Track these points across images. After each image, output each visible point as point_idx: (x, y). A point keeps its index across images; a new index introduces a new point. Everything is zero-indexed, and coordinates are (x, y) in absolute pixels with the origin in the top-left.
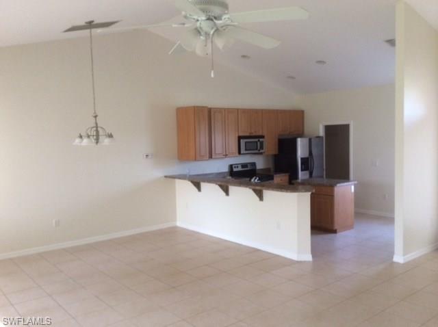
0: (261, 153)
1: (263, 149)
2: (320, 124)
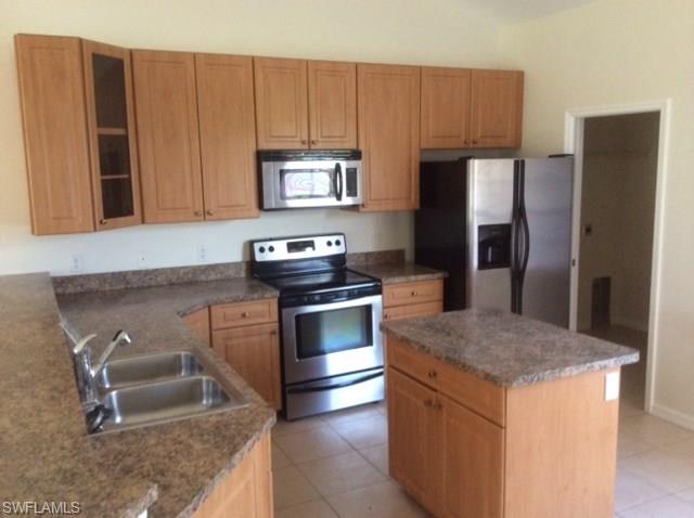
1: (355, 194)
2: (567, 115)
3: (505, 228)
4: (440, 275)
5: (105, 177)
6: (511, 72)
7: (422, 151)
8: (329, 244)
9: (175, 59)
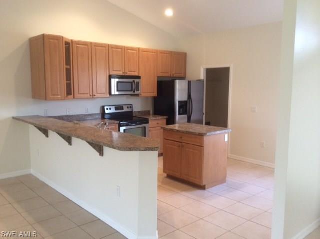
0: (138, 95)
1: (139, 91)
2: (202, 68)
3: (186, 102)
4: (166, 117)
5: (68, 82)
6: (183, 53)
7: (158, 77)
8: (128, 108)
9: (86, 44)
